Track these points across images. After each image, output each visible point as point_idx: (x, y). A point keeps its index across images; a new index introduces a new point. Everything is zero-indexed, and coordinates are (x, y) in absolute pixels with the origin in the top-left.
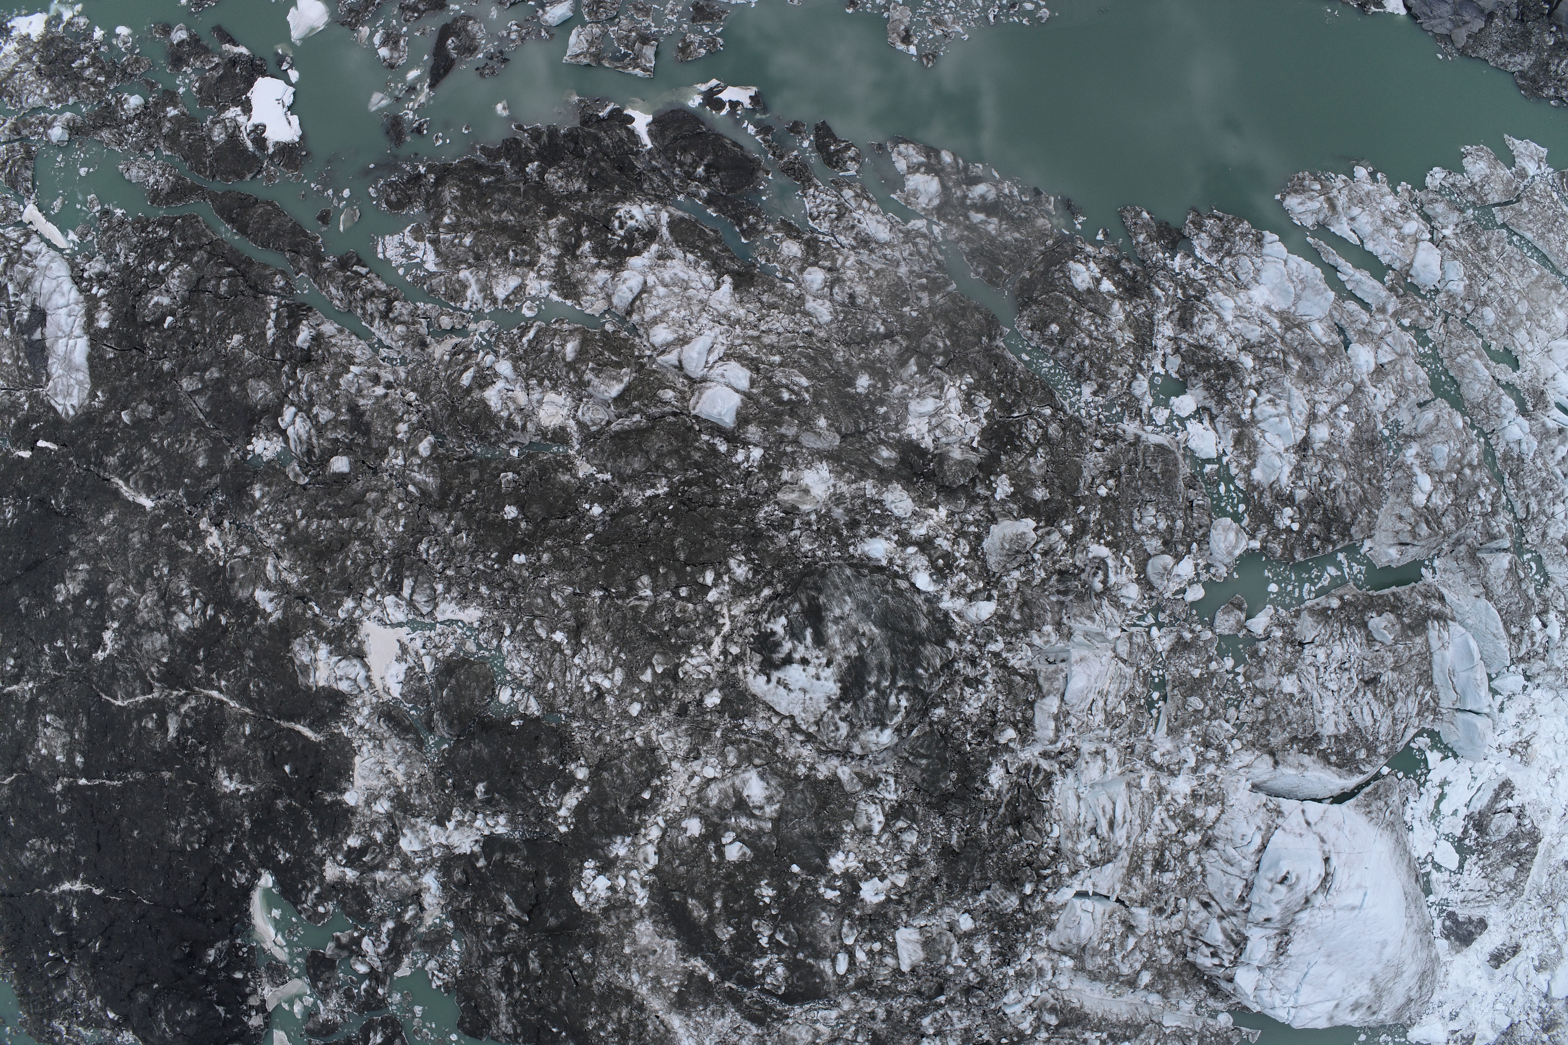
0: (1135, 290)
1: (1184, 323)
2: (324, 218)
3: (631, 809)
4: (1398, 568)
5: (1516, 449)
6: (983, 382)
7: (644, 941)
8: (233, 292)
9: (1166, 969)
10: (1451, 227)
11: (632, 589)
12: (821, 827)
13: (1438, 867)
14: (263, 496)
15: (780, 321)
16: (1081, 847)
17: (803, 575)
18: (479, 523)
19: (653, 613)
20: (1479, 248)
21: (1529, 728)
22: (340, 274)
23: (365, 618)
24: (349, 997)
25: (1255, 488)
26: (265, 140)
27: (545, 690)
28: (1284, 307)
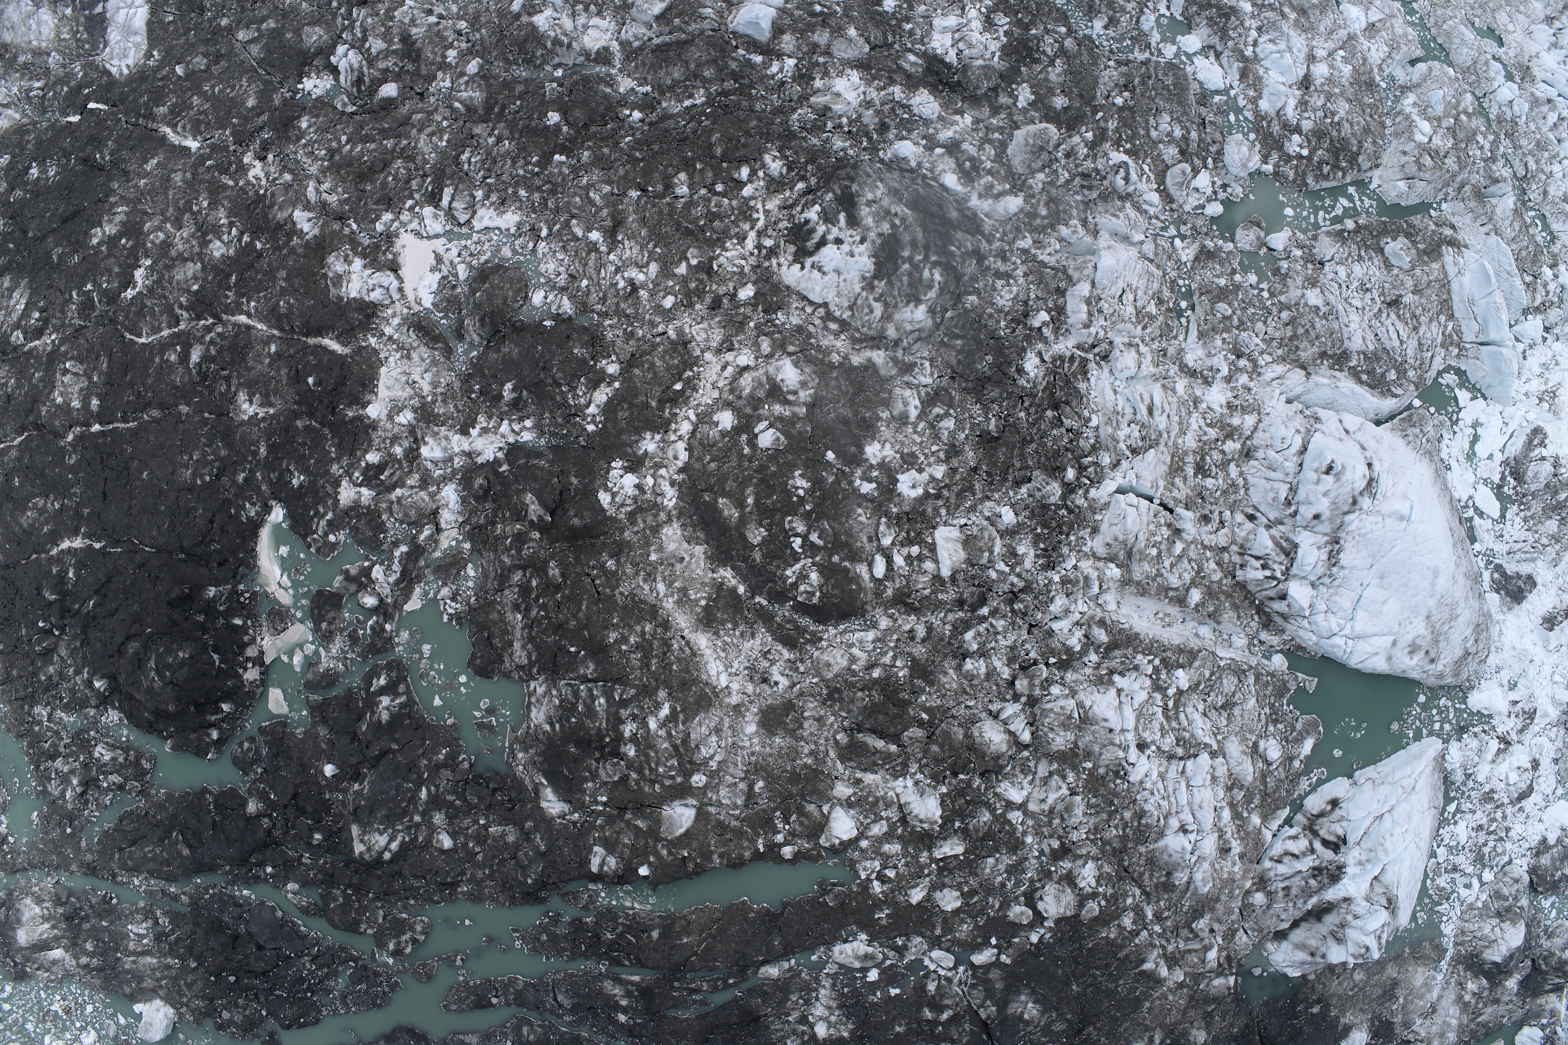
3: (661, 402)
4: (1407, 207)
5: (1509, 111)
6: (1001, 6)
7: (671, 547)
9: (1215, 585)
11: (669, 187)
12: (856, 414)
13: (1481, 514)
14: (309, 127)
16: (1122, 434)
17: (836, 168)
18: (521, 132)
19: (689, 208)
21: (1554, 378)
23: (402, 230)
24: (354, 639)
25: (1263, 118)
27: (578, 289)
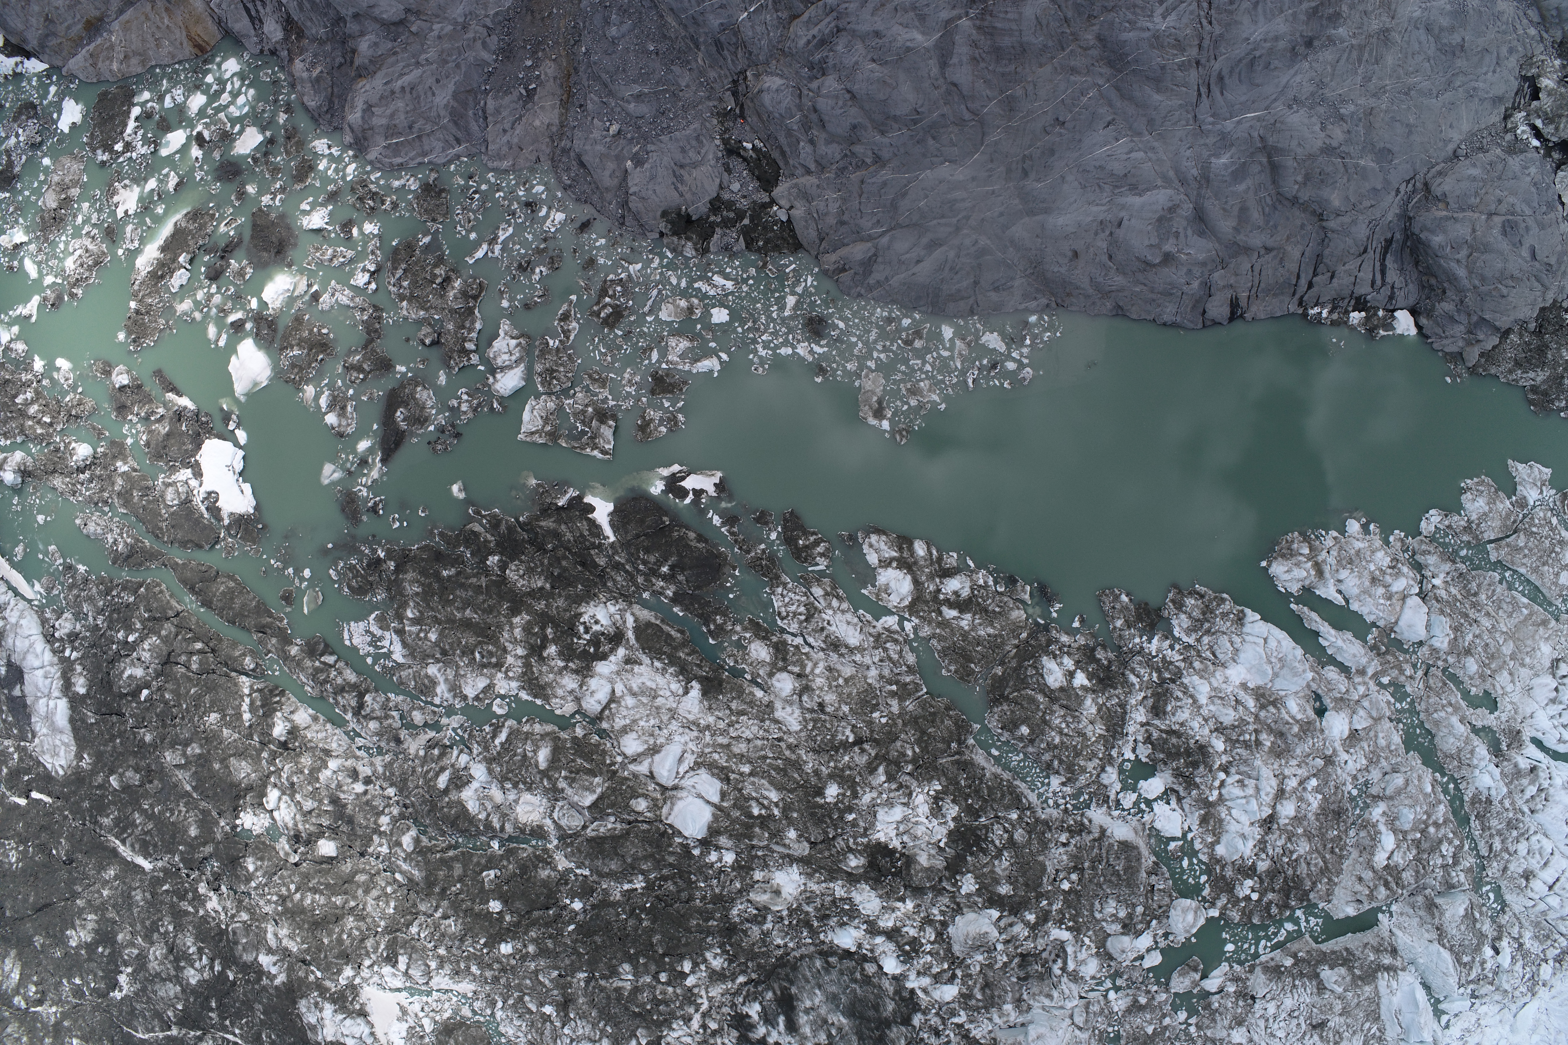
0: (1109, 679)
1: (1157, 711)
2: (288, 598)
5: (1485, 793)
6: (951, 788)
8: (205, 670)
10: (1442, 576)
11: (614, 973)
14: (256, 870)
15: (749, 728)
17: (775, 967)
18: (465, 912)
19: (635, 994)
20: (1469, 594)
22: (308, 663)
23: (365, 984)
25: (1218, 861)
26: (219, 510)
28: (1260, 683)
